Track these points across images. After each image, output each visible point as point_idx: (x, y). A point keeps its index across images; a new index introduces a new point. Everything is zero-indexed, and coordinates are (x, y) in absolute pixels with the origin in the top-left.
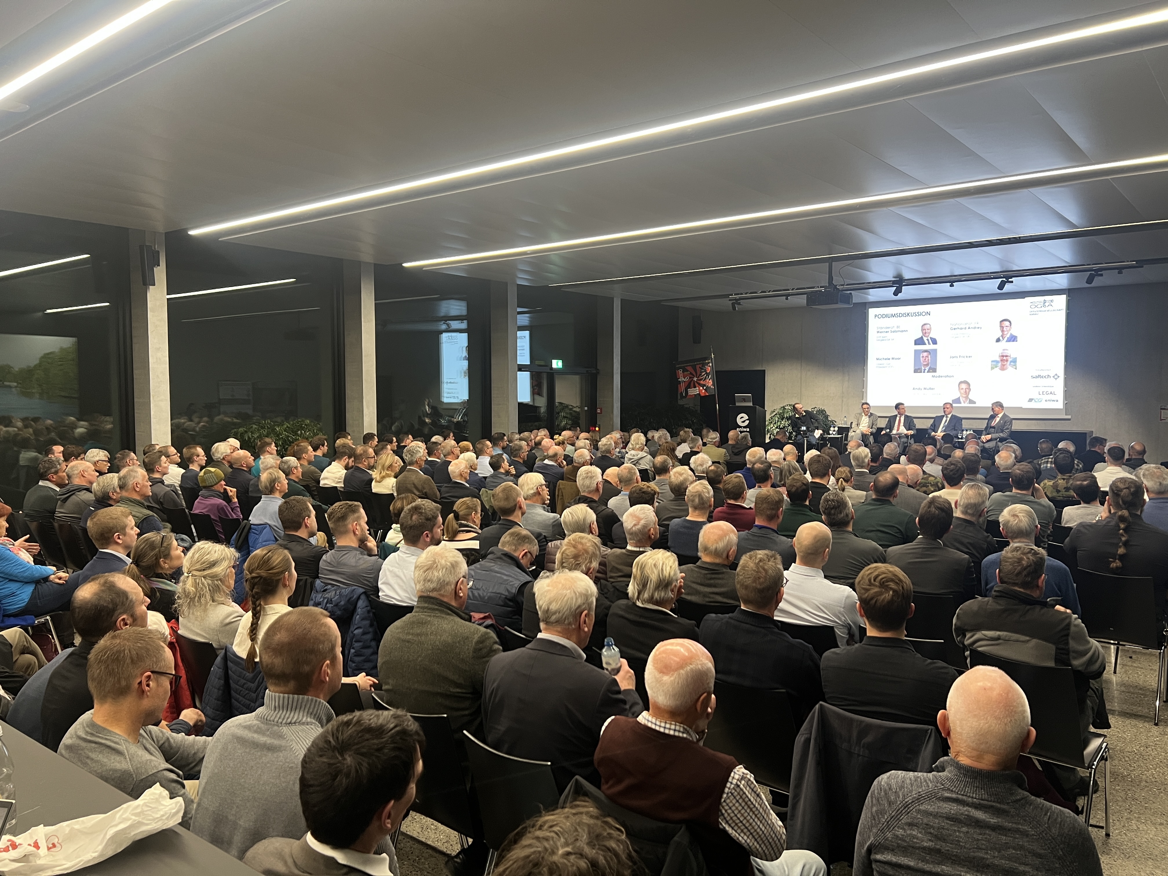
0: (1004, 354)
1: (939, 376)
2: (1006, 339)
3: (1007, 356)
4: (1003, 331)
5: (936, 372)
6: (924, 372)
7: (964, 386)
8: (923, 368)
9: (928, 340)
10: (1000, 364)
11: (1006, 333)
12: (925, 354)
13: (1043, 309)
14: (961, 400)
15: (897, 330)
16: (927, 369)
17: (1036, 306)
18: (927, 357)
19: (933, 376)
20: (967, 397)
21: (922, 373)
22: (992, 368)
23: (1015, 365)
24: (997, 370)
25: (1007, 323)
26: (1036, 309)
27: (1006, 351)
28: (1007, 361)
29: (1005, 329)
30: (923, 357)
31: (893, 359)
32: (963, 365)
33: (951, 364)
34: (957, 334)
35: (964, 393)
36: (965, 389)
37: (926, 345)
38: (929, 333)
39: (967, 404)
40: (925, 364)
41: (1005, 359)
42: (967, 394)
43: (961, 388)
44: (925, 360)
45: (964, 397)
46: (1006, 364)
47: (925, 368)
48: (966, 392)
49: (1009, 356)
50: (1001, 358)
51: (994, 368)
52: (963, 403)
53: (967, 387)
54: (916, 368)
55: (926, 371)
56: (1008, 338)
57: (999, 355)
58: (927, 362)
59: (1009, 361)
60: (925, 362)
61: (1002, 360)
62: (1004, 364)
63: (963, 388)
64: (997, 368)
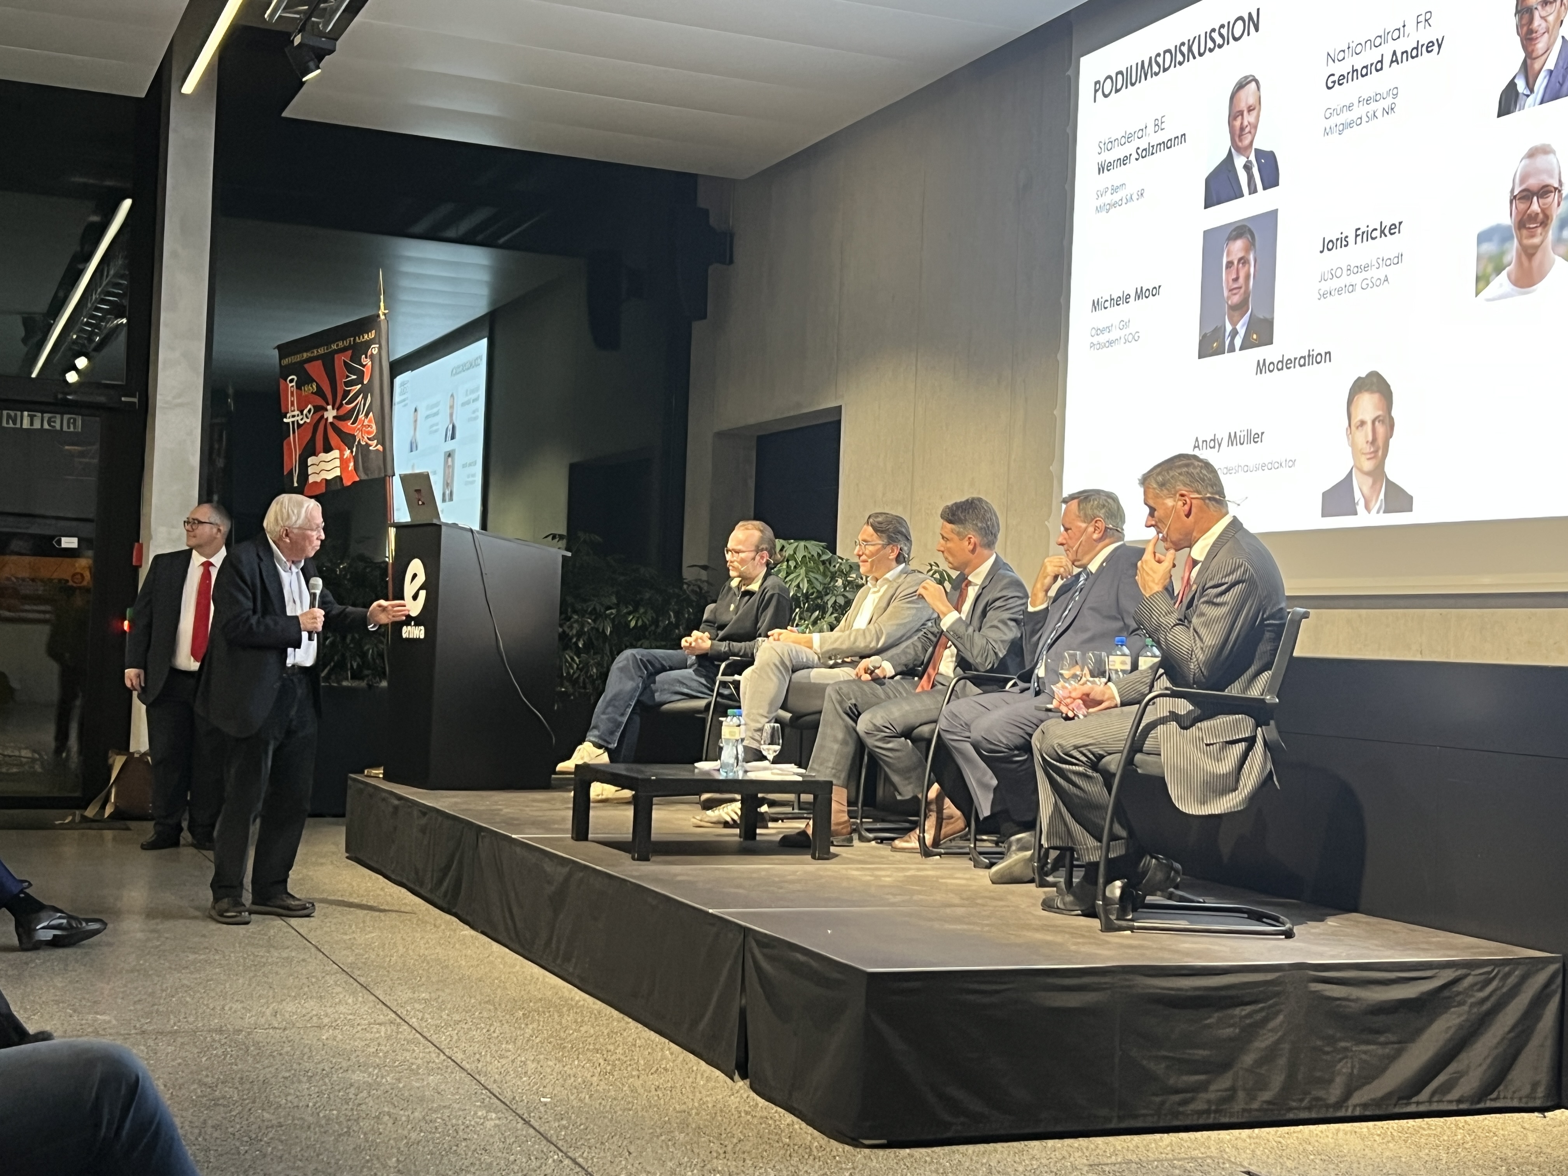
0: (1533, 183)
1: (1286, 364)
2: (1541, 83)
3: (1544, 191)
4: (1528, 37)
6: (1232, 349)
7: (1368, 405)
8: (1229, 327)
9: (1247, 167)
10: (1513, 249)
11: (1541, 46)
12: (1238, 247)
14: (1358, 495)
15: (1156, 139)
16: (1242, 327)
18: (1243, 261)
19: (1262, 367)
20: (1378, 473)
21: (1227, 356)
22: (1482, 280)
24: (1501, 282)
27: (1541, 161)
28: (1545, 221)
29: (1537, 22)
30: (1230, 264)
31: (1140, 294)
32: (1371, 285)
33: (1326, 286)
34: (1349, 107)
35: (1368, 450)
36: (1373, 422)
37: (1242, 196)
38: (1253, 131)
39: (1378, 512)
40: (1236, 299)
41: (1537, 214)
42: (1380, 453)
43: (1355, 421)
44: (1236, 280)
45: (1368, 474)
46: (1542, 242)
47: (1234, 324)
48: (1374, 441)
49: (1556, 189)
50: (1522, 206)
51: (1491, 279)
52: (1361, 508)
53: (1380, 413)
54: (1209, 330)
55: (1238, 342)
56: (1551, 72)
57: (1512, 191)
58: (1242, 290)
59: (1554, 223)
60: (1235, 294)
61: (1526, 216)
62: (1536, 247)
63: (1363, 423)
64: (1504, 273)
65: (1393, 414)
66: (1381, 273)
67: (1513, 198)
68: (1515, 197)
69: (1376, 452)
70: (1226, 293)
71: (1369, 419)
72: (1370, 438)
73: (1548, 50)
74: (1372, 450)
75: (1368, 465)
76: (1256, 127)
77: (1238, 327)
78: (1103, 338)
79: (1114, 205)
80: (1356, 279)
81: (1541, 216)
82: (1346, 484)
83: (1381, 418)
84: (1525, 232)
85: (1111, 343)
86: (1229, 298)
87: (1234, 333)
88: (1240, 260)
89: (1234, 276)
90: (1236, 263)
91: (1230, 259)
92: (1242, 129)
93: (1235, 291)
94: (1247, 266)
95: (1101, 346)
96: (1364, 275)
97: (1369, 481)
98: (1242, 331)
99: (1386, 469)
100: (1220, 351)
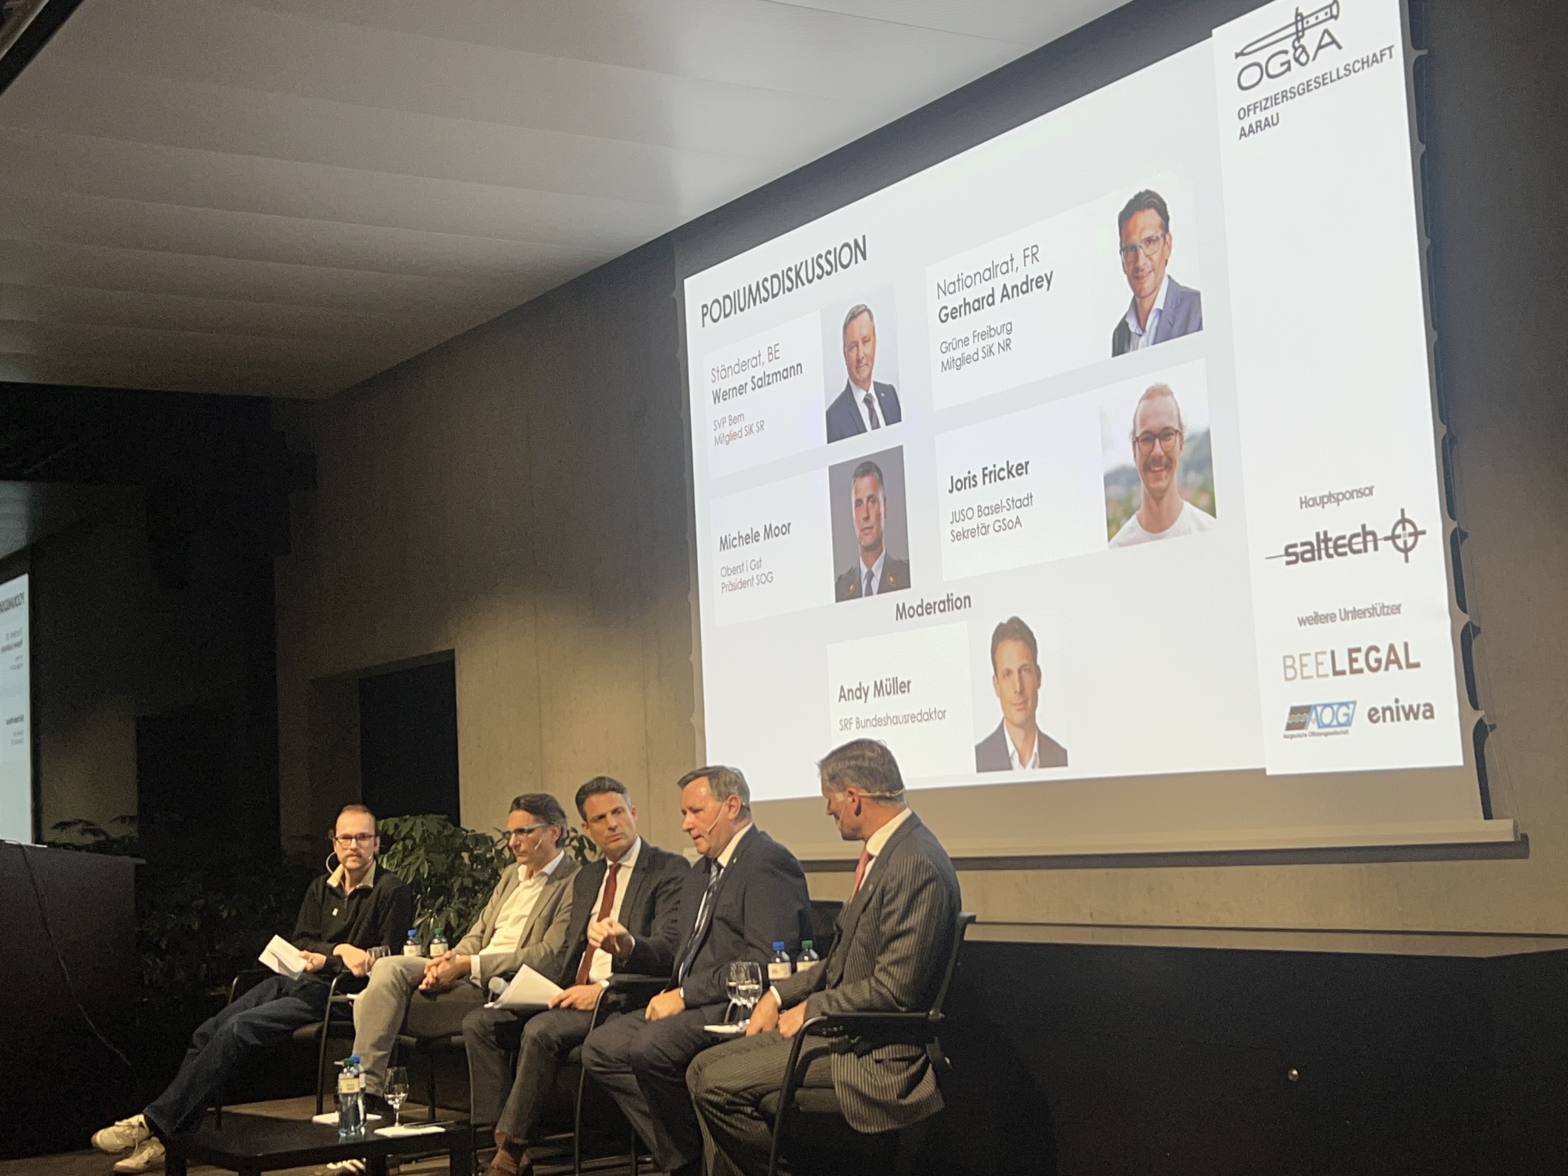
1: (927, 609)
4: (1135, 275)
5: (905, 584)
6: (869, 593)
7: (1012, 653)
8: (864, 570)
9: (868, 401)
10: (1140, 493)
11: (1148, 284)
12: (865, 484)
13: (1298, 75)
14: (1011, 748)
15: (771, 368)
16: (877, 569)
17: (1264, 71)
18: (872, 499)
19: (901, 612)
20: (1029, 725)
21: (864, 599)
22: (1113, 525)
23: (1207, 489)
24: (1133, 527)
25: (1148, 219)
26: (1270, 87)
28: (1169, 465)
29: (1142, 261)
30: (859, 502)
31: (769, 532)
32: (1003, 527)
33: (958, 527)
34: (965, 343)
35: (1017, 701)
36: (1020, 671)
37: (865, 431)
38: (870, 364)
39: (1033, 767)
40: (869, 540)
41: (1161, 457)
42: (1030, 703)
43: (1001, 669)
44: (867, 519)
45: (1019, 726)
46: (1168, 486)
47: (869, 566)
48: (1022, 692)
49: (1177, 431)
50: (1146, 448)
51: (1122, 523)
52: (1016, 762)
53: (1025, 661)
54: (844, 572)
55: (875, 584)
56: (1160, 312)
57: (1134, 433)
58: (874, 530)
59: (1179, 467)
60: (867, 534)
61: (1150, 460)
62: (1164, 491)
63: (1009, 672)
64: (1134, 517)
65: (1039, 663)
66: (1011, 515)
67: (1136, 441)
68: (1137, 439)
69: (1025, 702)
70: (858, 533)
71: (1015, 668)
72: (1018, 689)
73: (1156, 289)
74: (1021, 700)
75: (1019, 717)
76: (872, 359)
77: (873, 569)
78: (734, 579)
79: (733, 436)
80: (989, 520)
81: (1165, 459)
82: (997, 738)
83: (1027, 667)
84: (1150, 475)
85: (744, 584)
86: (861, 538)
87: (871, 575)
88: (869, 498)
89: (865, 515)
90: (865, 501)
91: (859, 497)
92: (859, 361)
93: (867, 531)
94: (876, 505)
95: (734, 587)
96: (996, 516)
97: (1021, 733)
98: (878, 575)
99: (1038, 721)
100: (857, 595)
